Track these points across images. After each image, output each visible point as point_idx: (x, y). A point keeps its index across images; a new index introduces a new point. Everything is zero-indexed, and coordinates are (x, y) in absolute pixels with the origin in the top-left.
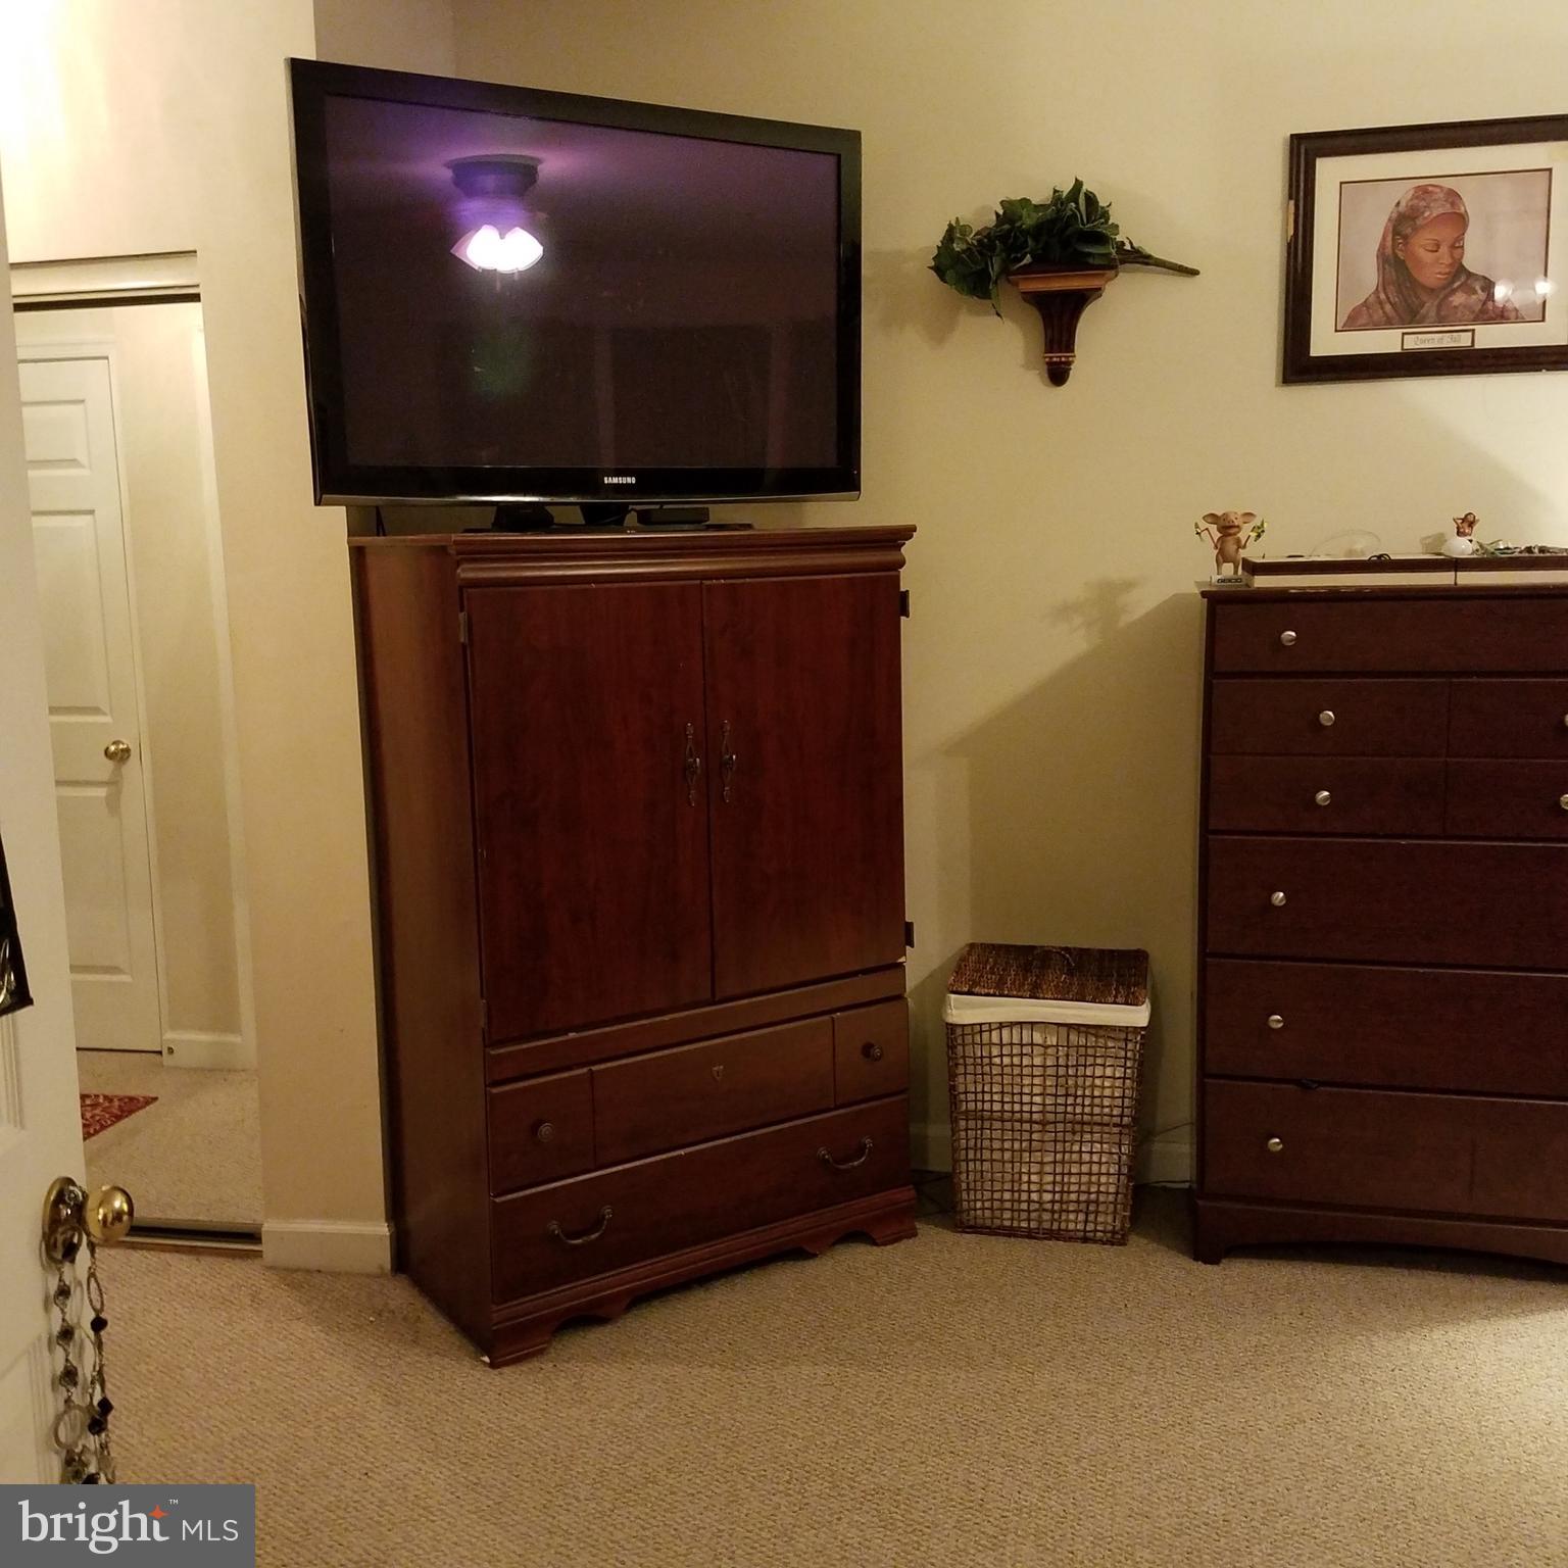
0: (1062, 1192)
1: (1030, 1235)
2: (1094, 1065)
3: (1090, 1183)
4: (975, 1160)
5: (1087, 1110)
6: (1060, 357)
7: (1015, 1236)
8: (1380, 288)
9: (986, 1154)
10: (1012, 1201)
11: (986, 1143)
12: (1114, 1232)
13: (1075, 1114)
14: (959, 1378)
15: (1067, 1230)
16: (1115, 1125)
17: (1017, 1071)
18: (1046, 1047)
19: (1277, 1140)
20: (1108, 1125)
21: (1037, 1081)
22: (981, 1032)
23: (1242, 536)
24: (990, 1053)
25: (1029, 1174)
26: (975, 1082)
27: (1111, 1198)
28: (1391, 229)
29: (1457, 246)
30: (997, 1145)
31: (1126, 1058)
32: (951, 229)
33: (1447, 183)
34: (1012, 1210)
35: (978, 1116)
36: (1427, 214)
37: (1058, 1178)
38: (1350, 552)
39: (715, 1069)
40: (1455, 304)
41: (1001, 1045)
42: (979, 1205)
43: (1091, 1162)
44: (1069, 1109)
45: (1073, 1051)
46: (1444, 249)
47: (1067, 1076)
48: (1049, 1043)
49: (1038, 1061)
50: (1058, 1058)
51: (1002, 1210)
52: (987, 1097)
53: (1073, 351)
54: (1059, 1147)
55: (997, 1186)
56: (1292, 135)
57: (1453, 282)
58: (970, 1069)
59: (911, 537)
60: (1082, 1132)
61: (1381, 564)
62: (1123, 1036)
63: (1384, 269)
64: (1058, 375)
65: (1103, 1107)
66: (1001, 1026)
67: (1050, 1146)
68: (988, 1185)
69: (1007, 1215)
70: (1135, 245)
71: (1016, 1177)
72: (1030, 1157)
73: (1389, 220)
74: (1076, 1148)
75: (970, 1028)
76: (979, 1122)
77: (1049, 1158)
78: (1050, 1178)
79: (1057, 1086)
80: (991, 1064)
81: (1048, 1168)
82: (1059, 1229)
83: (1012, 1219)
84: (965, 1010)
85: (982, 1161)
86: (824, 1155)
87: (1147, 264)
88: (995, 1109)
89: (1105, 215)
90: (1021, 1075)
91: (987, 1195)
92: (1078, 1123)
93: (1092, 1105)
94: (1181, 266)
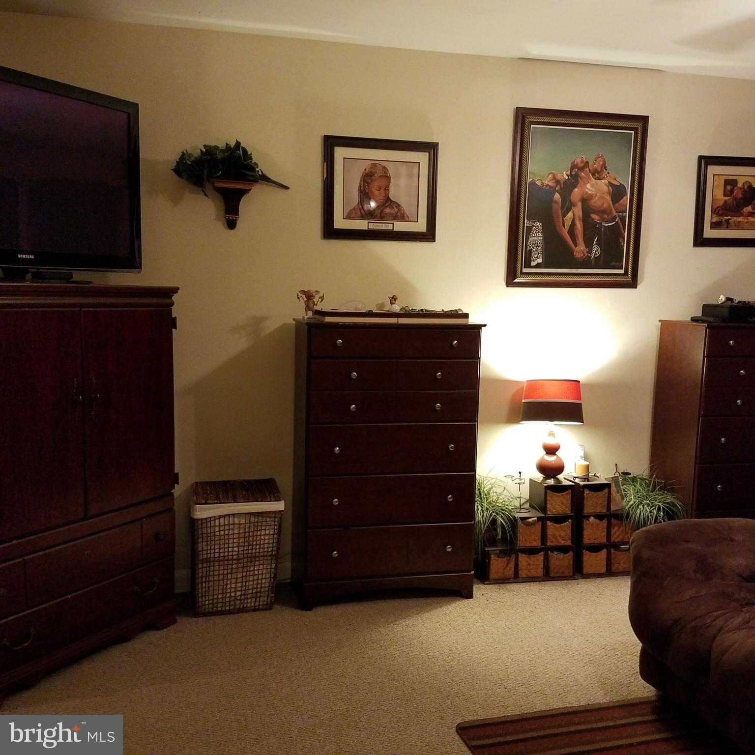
0: (245, 590)
1: (230, 612)
2: (261, 530)
3: (257, 584)
4: (205, 582)
5: (258, 551)
6: (233, 217)
7: (223, 614)
8: (359, 203)
9: (211, 578)
10: (222, 598)
11: (211, 573)
12: (267, 604)
13: (252, 553)
14: (218, 678)
15: (247, 607)
16: (269, 556)
17: (227, 537)
18: (240, 524)
19: (336, 552)
20: (266, 556)
21: (235, 541)
22: (211, 521)
23: (315, 300)
24: (215, 530)
25: (231, 584)
26: (207, 545)
27: (267, 589)
28: (363, 180)
29: (387, 189)
30: (216, 573)
31: (275, 525)
32: (183, 154)
33: (383, 164)
34: (222, 602)
35: (208, 560)
36: (376, 175)
37: (244, 584)
38: (356, 309)
39: (86, 552)
40: (387, 212)
41: (220, 526)
42: (207, 602)
43: (258, 574)
44: (250, 551)
45: (252, 525)
46: (382, 190)
47: (249, 536)
48: (241, 522)
49: (236, 532)
50: (245, 529)
51: (218, 603)
52: (213, 551)
53: (238, 215)
54: (245, 569)
55: (216, 592)
56: (325, 136)
57: (385, 203)
58: (205, 539)
59: (177, 292)
60: (255, 561)
61: (370, 314)
62: (273, 515)
63: (361, 195)
64: (231, 225)
65: (264, 548)
66: (220, 517)
67: (241, 570)
68: (211, 593)
69: (220, 605)
70: (264, 173)
71: (225, 587)
72: (231, 576)
73: (362, 175)
74: (252, 569)
75: (205, 520)
76: (208, 563)
77: (240, 575)
78: (240, 585)
79: (244, 542)
80: (215, 536)
81: (239, 580)
82: (243, 607)
83: (222, 607)
84: (202, 512)
85: (209, 582)
86: (137, 589)
87: (269, 182)
88: (216, 556)
89: (251, 158)
90: (229, 539)
91: (211, 597)
92: (254, 557)
93: (259, 548)
94: (282, 184)
